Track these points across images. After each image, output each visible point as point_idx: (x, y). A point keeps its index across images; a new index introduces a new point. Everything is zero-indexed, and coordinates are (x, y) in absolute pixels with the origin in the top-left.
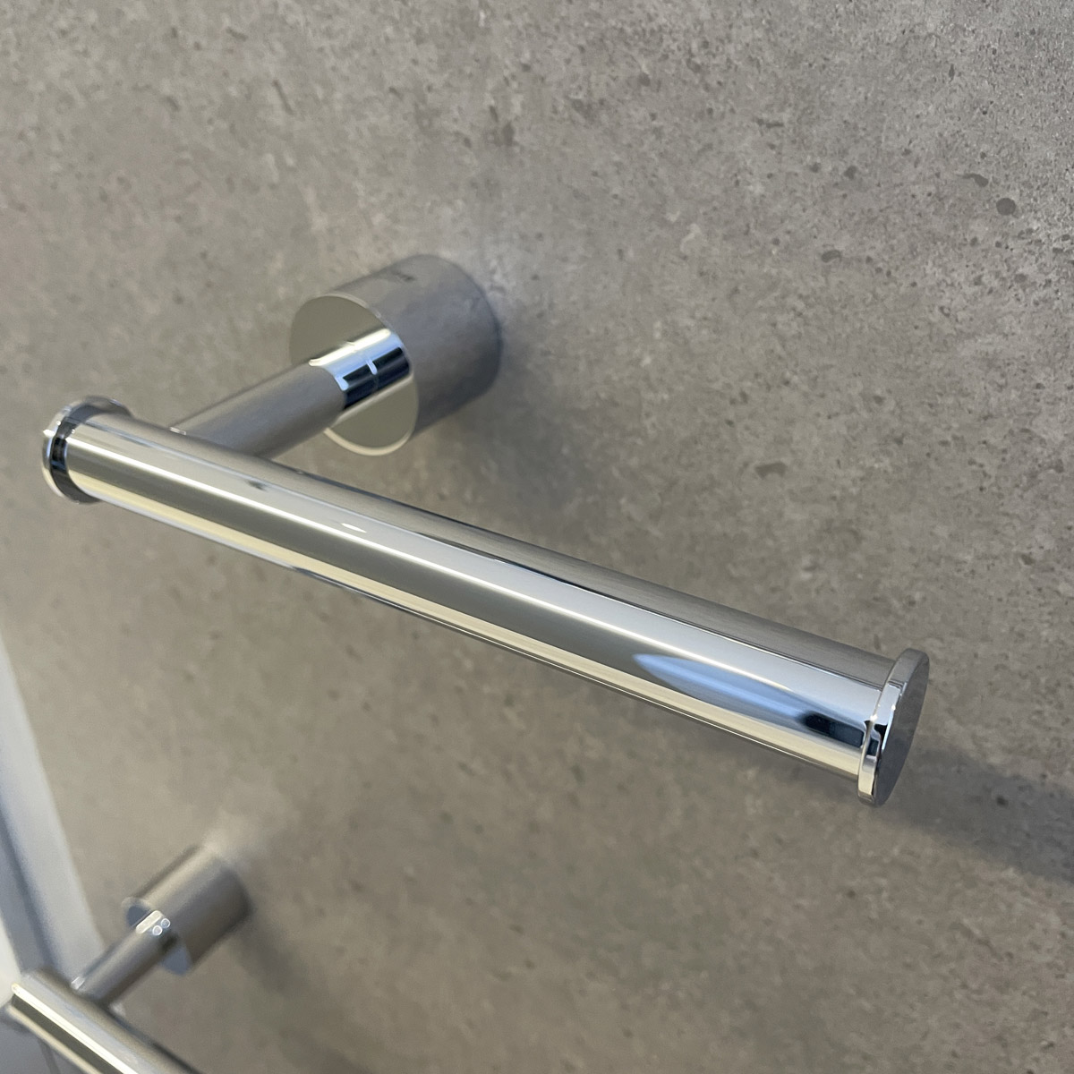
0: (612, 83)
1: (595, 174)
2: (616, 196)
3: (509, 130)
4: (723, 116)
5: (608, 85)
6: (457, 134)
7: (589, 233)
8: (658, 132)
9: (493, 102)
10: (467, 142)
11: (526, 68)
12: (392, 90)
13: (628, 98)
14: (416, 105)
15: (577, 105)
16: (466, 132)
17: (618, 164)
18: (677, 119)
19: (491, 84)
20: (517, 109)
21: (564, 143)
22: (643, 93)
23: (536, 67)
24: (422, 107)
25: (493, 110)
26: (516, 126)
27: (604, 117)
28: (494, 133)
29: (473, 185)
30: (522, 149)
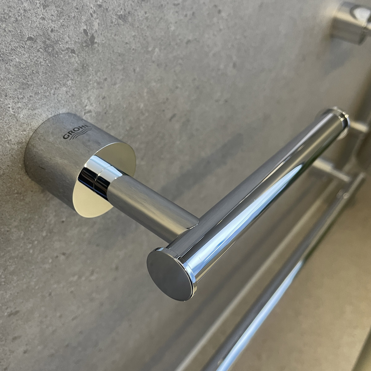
0: (133, 4)
1: (127, 43)
2: (133, 49)
3: (93, 37)
4: (165, 6)
5: (131, 5)
6: (68, 49)
7: (124, 69)
8: (147, 18)
9: (85, 28)
10: (73, 51)
11: (100, 6)
12: (30, 39)
13: (138, 8)
14: (44, 42)
15: (120, 17)
16: (72, 46)
17: (134, 36)
18: (153, 12)
19: (84, 18)
20: (96, 27)
21: (115, 35)
22: (143, 5)
23: (104, 5)
24: (48, 42)
25: (85, 31)
26: (95, 35)
27: (130, 19)
28: (85, 42)
29: (76, 70)
30: (98, 44)
